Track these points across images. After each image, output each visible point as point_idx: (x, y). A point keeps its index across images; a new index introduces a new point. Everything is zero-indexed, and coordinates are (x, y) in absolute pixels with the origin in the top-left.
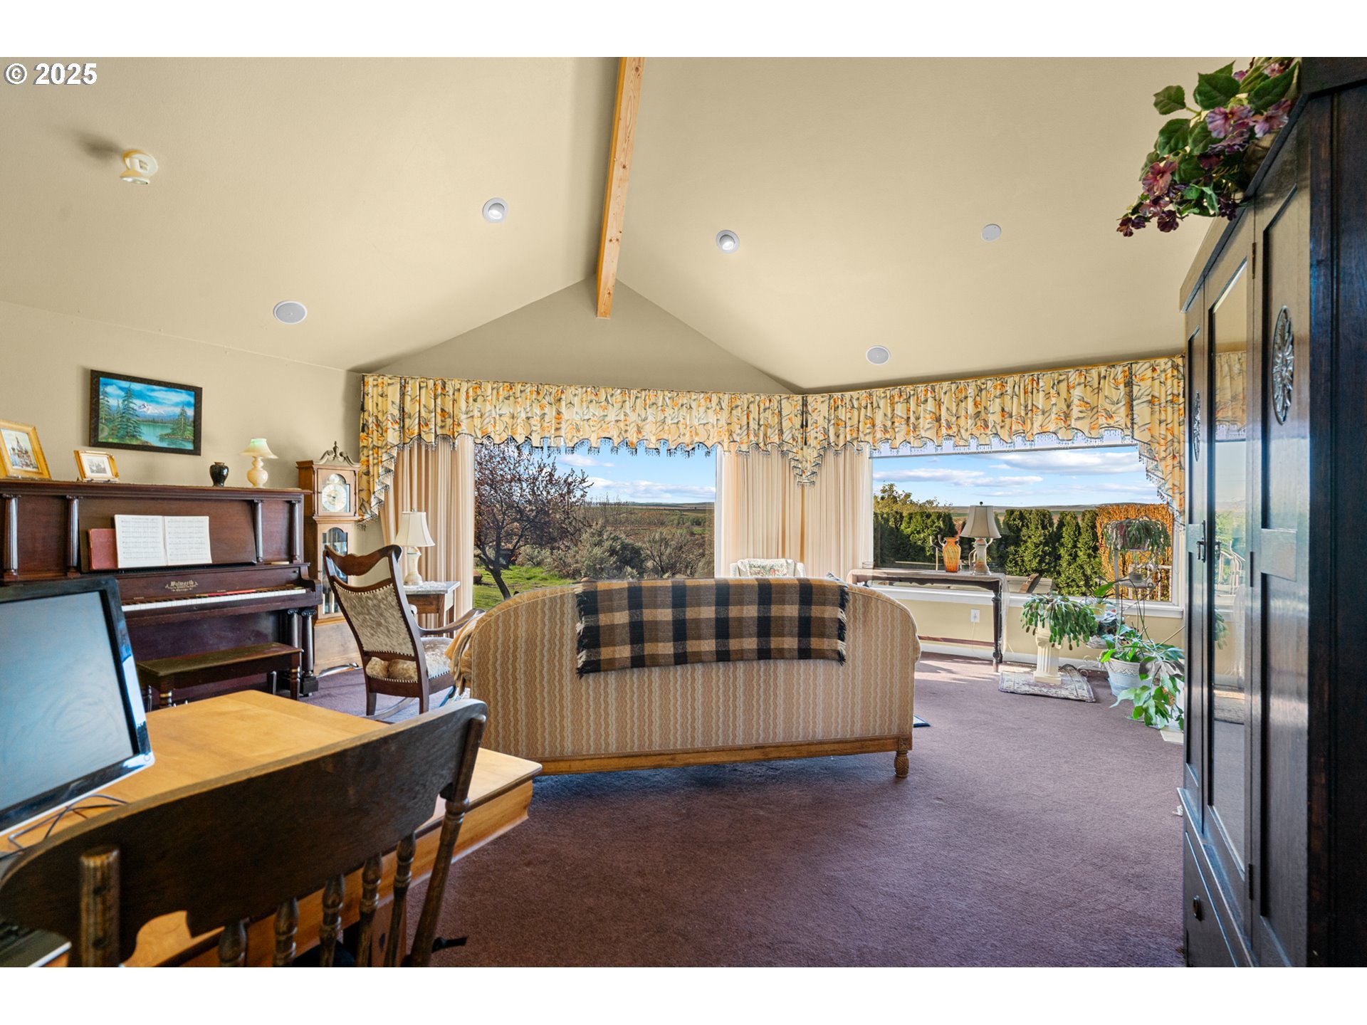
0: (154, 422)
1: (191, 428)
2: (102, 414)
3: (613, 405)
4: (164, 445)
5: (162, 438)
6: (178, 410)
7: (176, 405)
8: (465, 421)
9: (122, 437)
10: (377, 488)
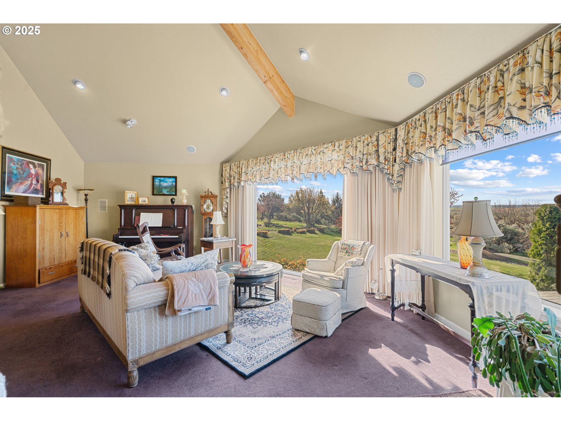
0: (166, 188)
1: (174, 188)
2: (155, 187)
3: (289, 159)
4: (168, 194)
5: (168, 192)
6: (171, 184)
7: (171, 182)
8: (244, 176)
9: (159, 193)
10: (224, 203)
